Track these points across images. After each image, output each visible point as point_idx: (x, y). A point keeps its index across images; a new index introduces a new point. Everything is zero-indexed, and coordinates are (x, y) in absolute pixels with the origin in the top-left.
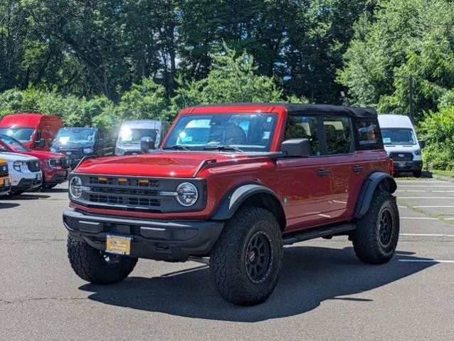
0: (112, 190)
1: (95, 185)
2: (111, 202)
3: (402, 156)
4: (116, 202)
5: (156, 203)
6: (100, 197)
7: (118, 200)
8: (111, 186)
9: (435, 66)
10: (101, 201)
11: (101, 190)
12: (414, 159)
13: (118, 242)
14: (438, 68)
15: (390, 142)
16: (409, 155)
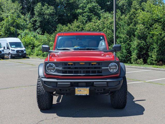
0: (76, 68)
1: (65, 66)
2: (75, 73)
3: (20, 51)
4: (78, 73)
5: (99, 72)
6: (69, 71)
7: (79, 72)
8: (75, 66)
9: (14, 22)
10: (69, 73)
11: (69, 68)
12: (24, 52)
13: (82, 90)
14: (15, 23)
15: (15, 47)
16: (22, 51)
